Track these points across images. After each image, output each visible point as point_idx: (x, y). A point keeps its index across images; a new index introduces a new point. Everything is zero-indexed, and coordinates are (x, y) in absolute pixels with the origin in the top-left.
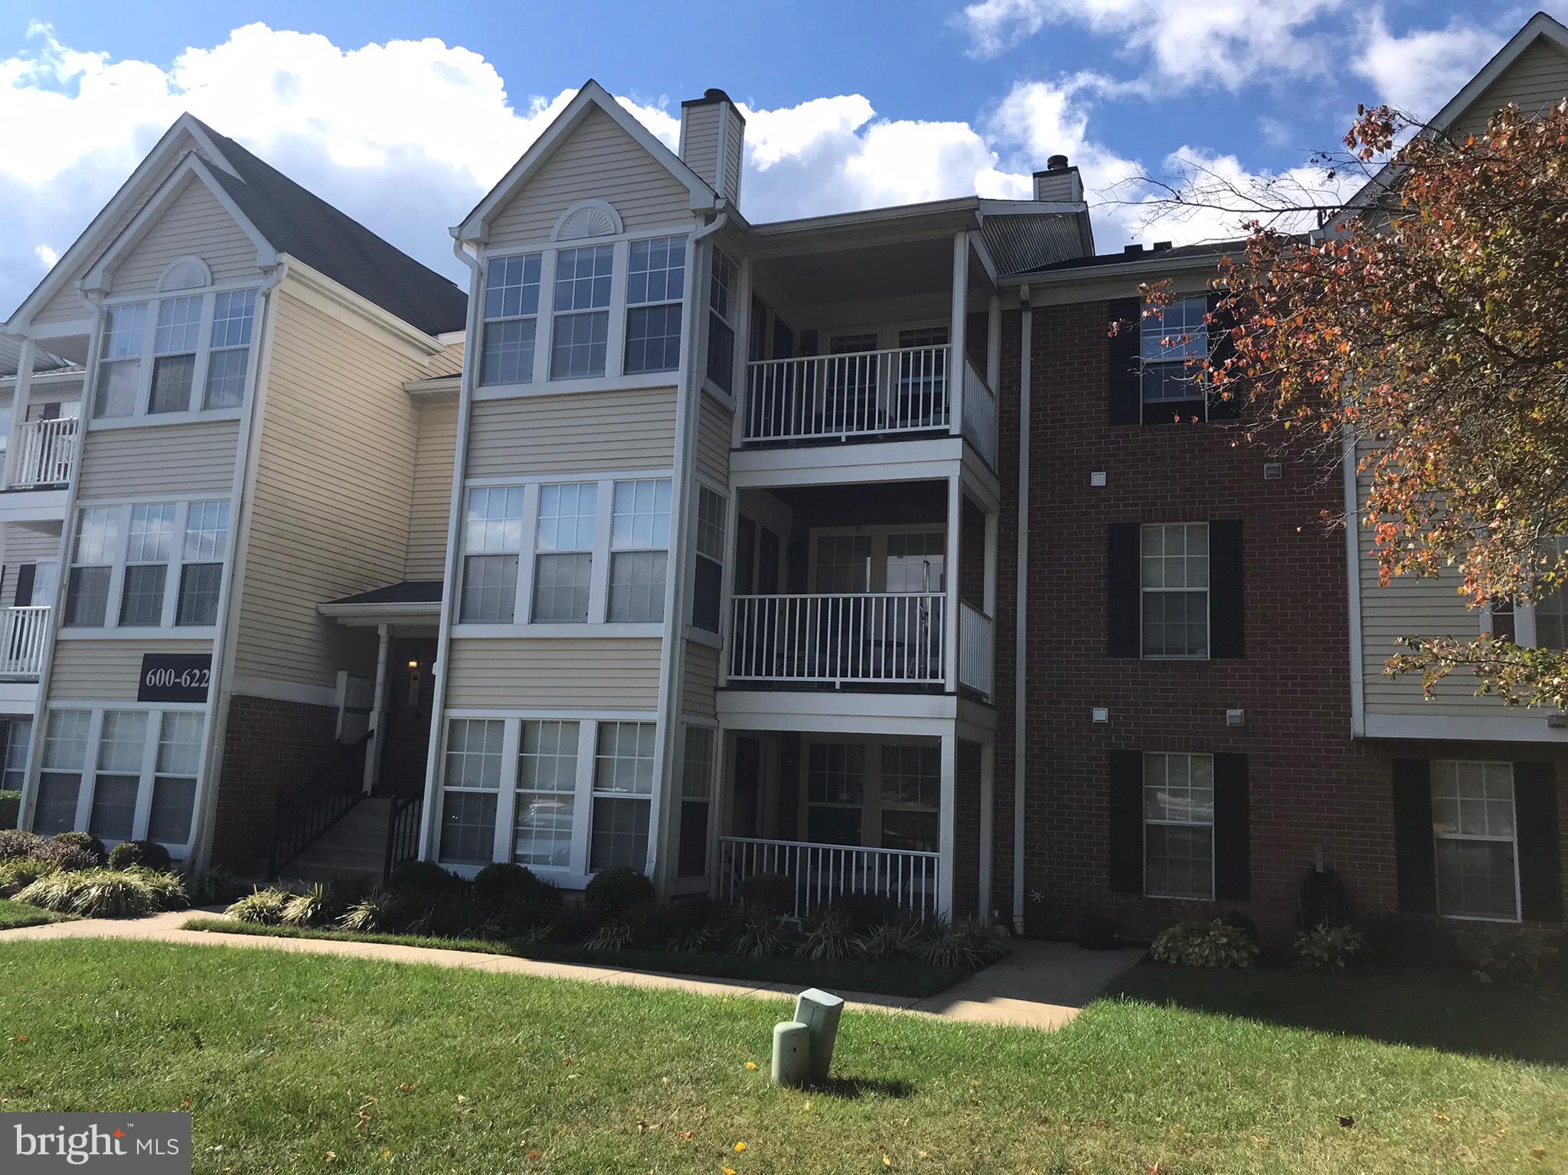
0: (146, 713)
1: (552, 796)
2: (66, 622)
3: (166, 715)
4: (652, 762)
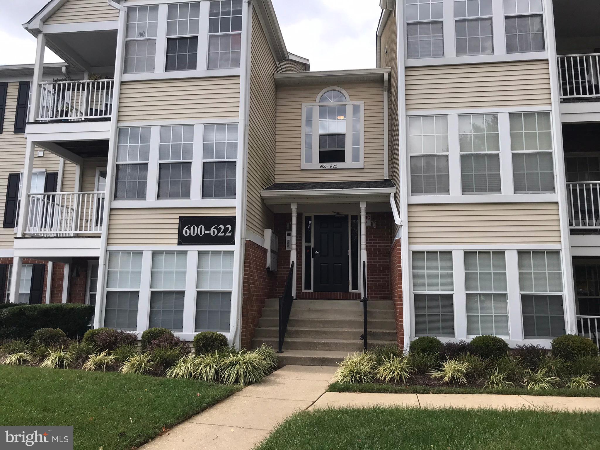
0: (185, 253)
1: (490, 295)
2: (116, 197)
3: (200, 253)
4: (560, 274)
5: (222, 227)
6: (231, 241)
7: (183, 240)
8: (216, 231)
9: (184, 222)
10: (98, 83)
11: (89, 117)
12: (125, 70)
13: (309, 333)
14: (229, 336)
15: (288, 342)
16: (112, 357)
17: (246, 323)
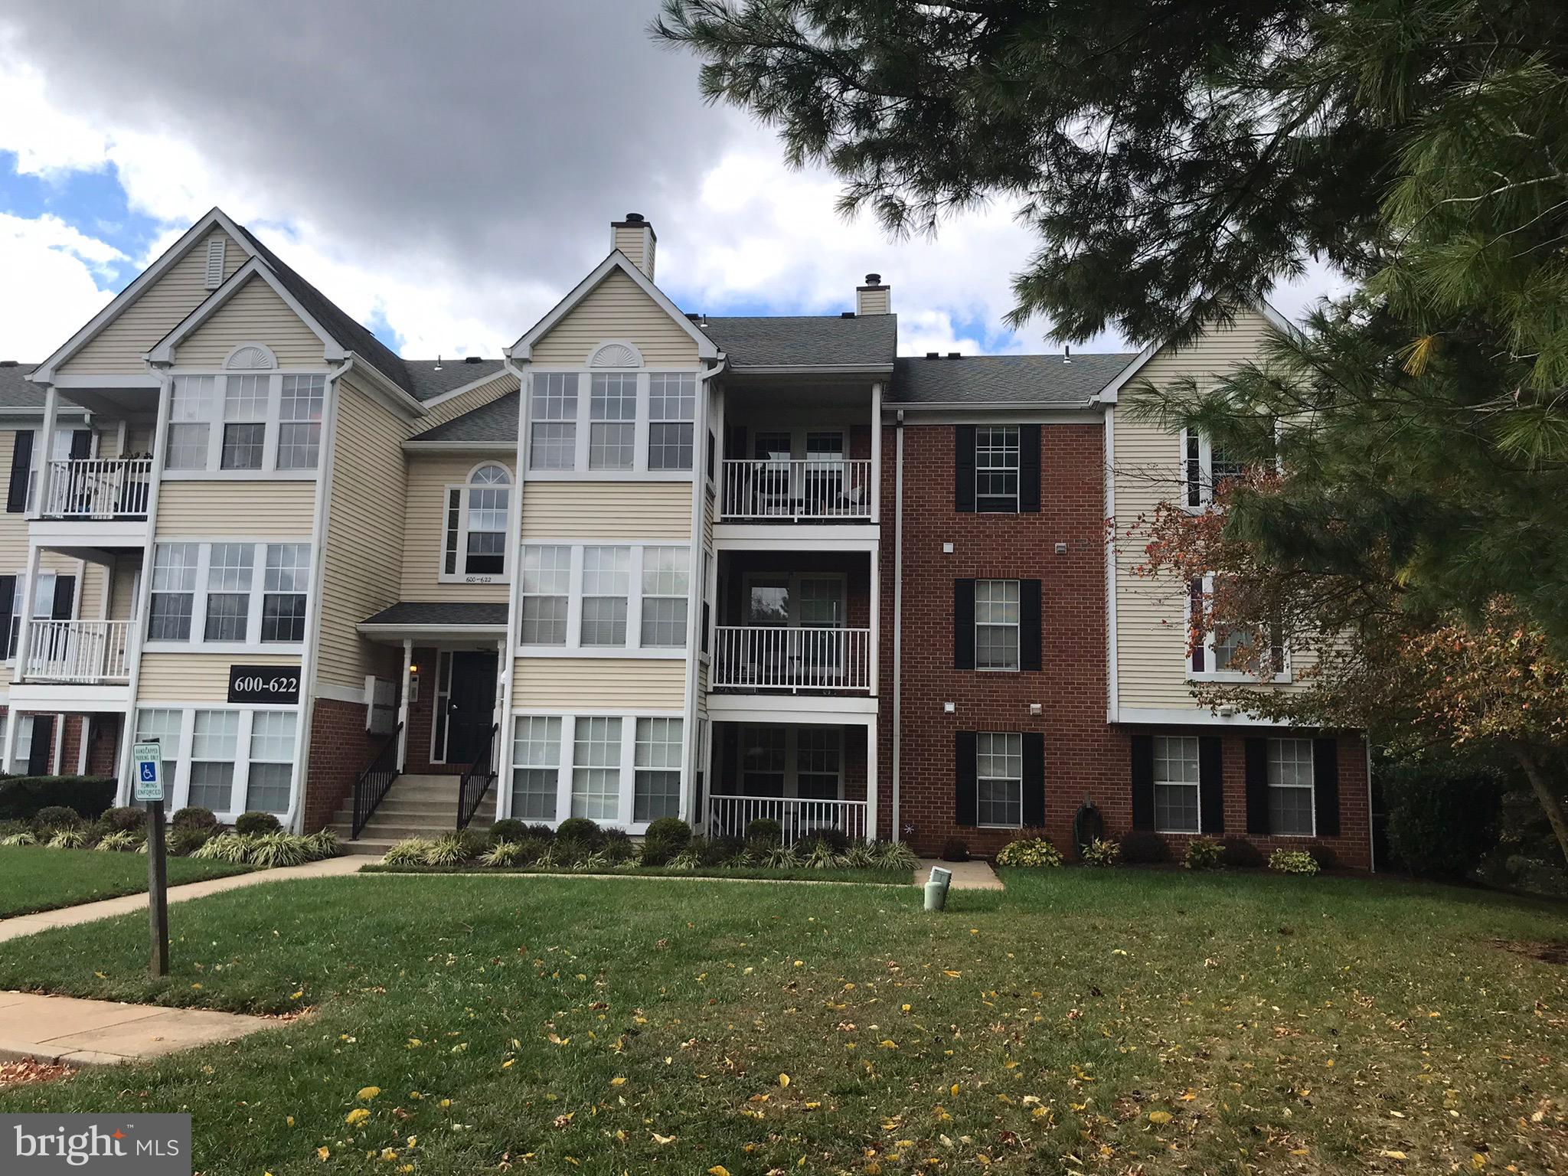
0: (236, 712)
1: (602, 770)
2: (150, 637)
3: (256, 714)
4: (680, 746)
5: (285, 680)
6: (293, 698)
7: (235, 696)
8: (276, 685)
9: (237, 672)
10: (135, 464)
11: (119, 513)
12: (168, 464)
13: (402, 817)
14: (284, 819)
15: (369, 829)
16: (130, 839)
17: (312, 803)
